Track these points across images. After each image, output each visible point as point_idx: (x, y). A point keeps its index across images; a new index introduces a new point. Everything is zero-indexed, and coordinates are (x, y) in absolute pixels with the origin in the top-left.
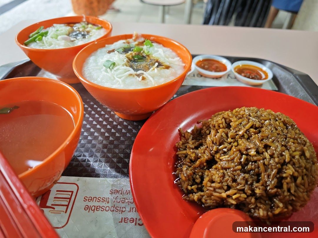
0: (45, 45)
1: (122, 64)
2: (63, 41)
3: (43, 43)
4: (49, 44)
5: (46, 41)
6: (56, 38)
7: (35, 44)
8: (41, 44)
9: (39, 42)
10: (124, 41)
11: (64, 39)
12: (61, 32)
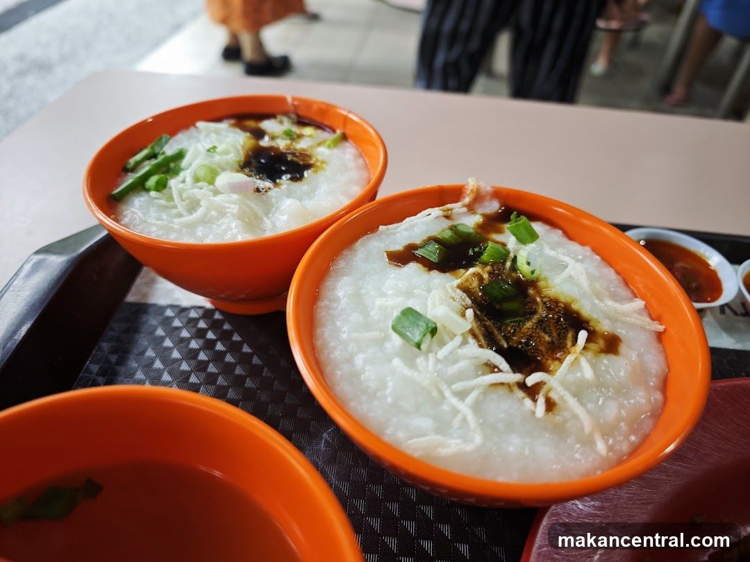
0: (175, 207)
1: (462, 332)
2: (235, 197)
3: (171, 198)
4: (187, 201)
5: (180, 193)
6: (211, 182)
7: (142, 199)
8: (162, 202)
9: (158, 193)
10: (436, 212)
11: (235, 188)
12: (224, 157)
